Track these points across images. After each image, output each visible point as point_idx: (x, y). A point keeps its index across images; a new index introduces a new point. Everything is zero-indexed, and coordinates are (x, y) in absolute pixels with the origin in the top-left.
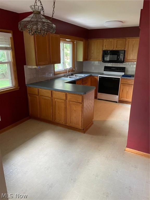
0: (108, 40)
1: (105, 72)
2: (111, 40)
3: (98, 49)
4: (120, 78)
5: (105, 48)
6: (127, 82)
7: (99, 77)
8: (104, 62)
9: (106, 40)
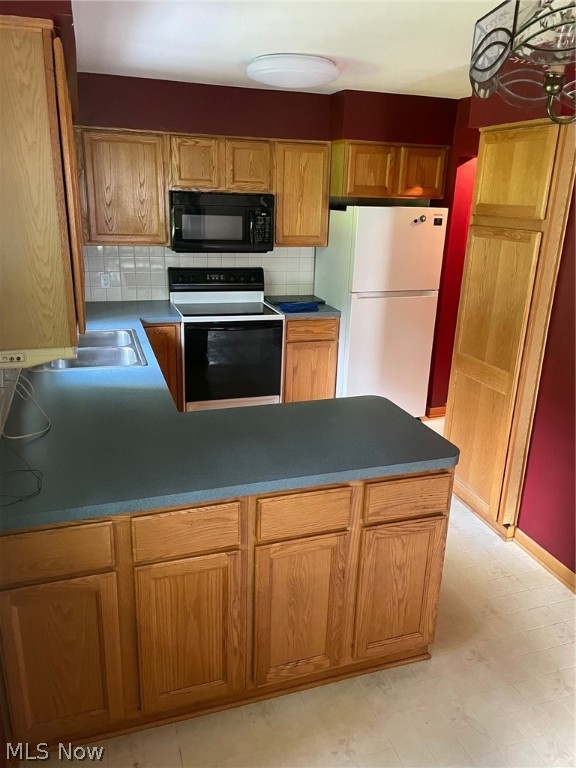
0: (190, 142)
1: (179, 298)
2: (203, 142)
3: (142, 185)
4: (281, 321)
5: (180, 179)
6: (312, 332)
7: (186, 324)
8: (177, 252)
9: (179, 141)
